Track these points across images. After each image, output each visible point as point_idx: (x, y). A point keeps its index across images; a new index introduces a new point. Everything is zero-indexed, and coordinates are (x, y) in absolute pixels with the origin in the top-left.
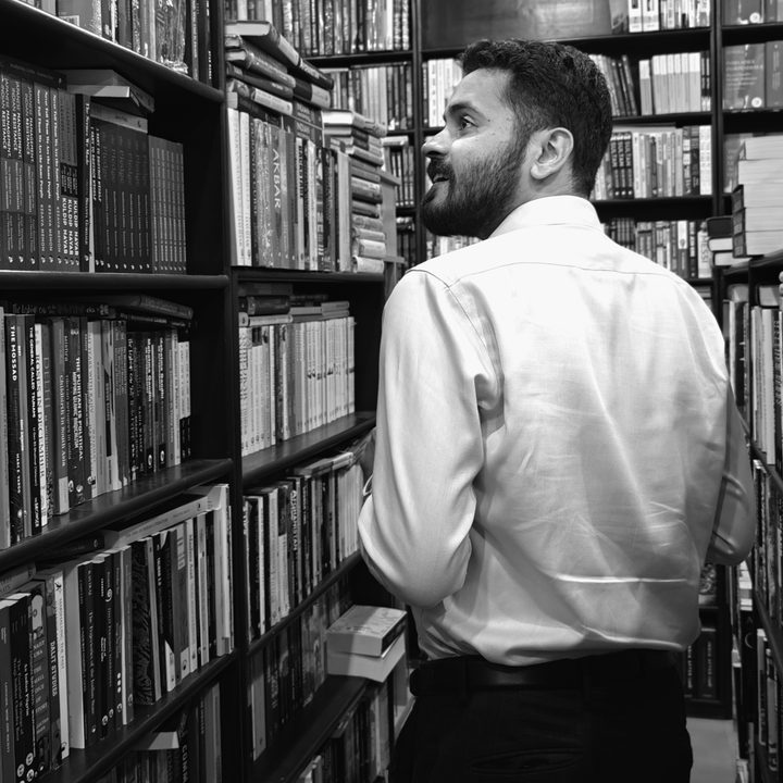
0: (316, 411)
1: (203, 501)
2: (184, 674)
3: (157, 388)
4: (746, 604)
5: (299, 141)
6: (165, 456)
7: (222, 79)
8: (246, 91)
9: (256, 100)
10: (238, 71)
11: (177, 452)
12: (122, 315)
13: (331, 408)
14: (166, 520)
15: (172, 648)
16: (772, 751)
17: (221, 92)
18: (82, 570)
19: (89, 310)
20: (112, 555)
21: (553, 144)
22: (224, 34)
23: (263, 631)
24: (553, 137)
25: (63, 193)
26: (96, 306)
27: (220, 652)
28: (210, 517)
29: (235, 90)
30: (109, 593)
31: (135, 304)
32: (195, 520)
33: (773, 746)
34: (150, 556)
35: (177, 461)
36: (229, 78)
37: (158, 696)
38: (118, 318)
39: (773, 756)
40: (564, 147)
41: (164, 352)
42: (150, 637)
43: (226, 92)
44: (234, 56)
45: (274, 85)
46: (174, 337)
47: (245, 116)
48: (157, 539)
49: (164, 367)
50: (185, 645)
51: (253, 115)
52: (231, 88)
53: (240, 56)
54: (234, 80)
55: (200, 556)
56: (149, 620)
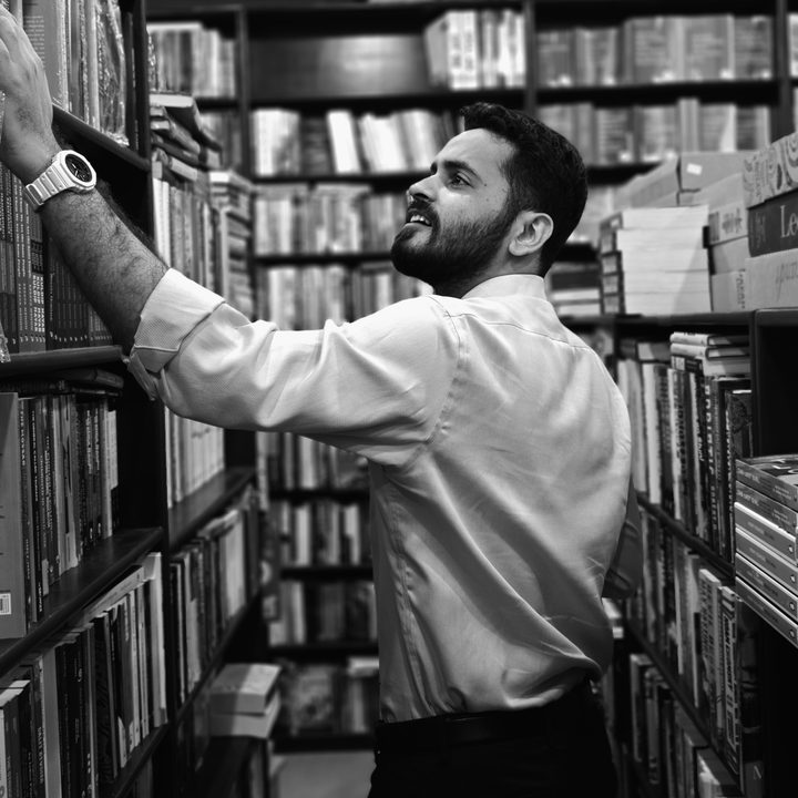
0: (198, 470)
1: (141, 571)
2: (132, 747)
3: (94, 460)
4: (618, 632)
5: (198, 205)
6: (101, 528)
7: (148, 148)
8: (166, 158)
9: (173, 168)
10: (160, 140)
11: (110, 524)
12: (74, 390)
13: (208, 466)
14: (116, 594)
15: (123, 722)
16: (652, 765)
17: (147, 161)
18: (58, 651)
19: (52, 387)
20: (81, 633)
21: (535, 227)
22: (148, 102)
23: (183, 700)
24: (536, 221)
25: (33, 270)
26: (56, 382)
27: (157, 724)
28: (147, 587)
29: (158, 159)
30: (80, 672)
31: (89, 377)
32: (136, 591)
33: (654, 761)
34: (107, 629)
35: (110, 533)
36: (154, 147)
37: (116, 774)
38: (71, 393)
39: (654, 770)
40: (543, 233)
41: (99, 423)
42: (109, 714)
43: (151, 161)
44: (157, 125)
45: (186, 153)
46: (106, 408)
47: (166, 184)
48: (111, 613)
49: (99, 438)
50: (132, 719)
51: (171, 184)
52: (154, 158)
53: (164, 125)
54: (158, 149)
55: (140, 627)
56: (108, 697)
